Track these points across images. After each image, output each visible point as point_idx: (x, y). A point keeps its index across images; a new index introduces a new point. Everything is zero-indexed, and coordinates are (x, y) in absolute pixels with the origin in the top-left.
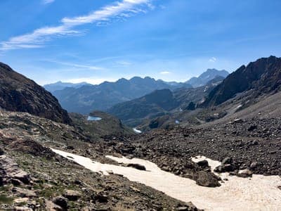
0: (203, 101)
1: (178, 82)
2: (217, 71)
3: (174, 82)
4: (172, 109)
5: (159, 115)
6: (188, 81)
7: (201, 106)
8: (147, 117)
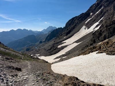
0: (44, 40)
1: (38, 31)
2: (52, 27)
3: (37, 31)
4: (35, 43)
5: (30, 46)
6: (42, 31)
7: (44, 42)
8: (25, 47)
